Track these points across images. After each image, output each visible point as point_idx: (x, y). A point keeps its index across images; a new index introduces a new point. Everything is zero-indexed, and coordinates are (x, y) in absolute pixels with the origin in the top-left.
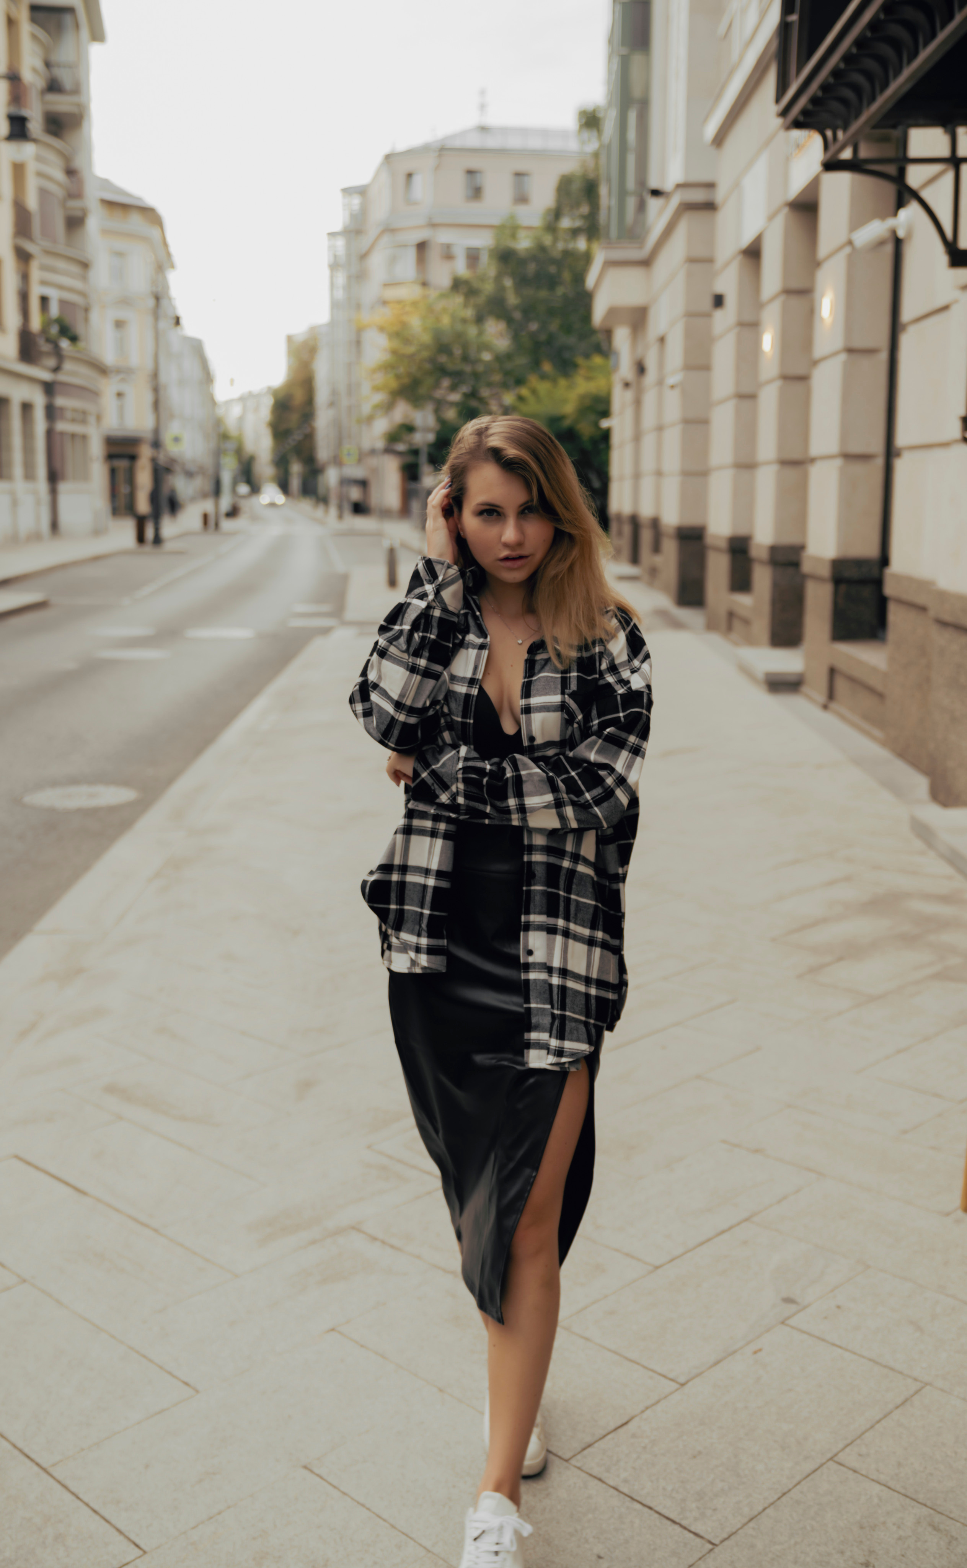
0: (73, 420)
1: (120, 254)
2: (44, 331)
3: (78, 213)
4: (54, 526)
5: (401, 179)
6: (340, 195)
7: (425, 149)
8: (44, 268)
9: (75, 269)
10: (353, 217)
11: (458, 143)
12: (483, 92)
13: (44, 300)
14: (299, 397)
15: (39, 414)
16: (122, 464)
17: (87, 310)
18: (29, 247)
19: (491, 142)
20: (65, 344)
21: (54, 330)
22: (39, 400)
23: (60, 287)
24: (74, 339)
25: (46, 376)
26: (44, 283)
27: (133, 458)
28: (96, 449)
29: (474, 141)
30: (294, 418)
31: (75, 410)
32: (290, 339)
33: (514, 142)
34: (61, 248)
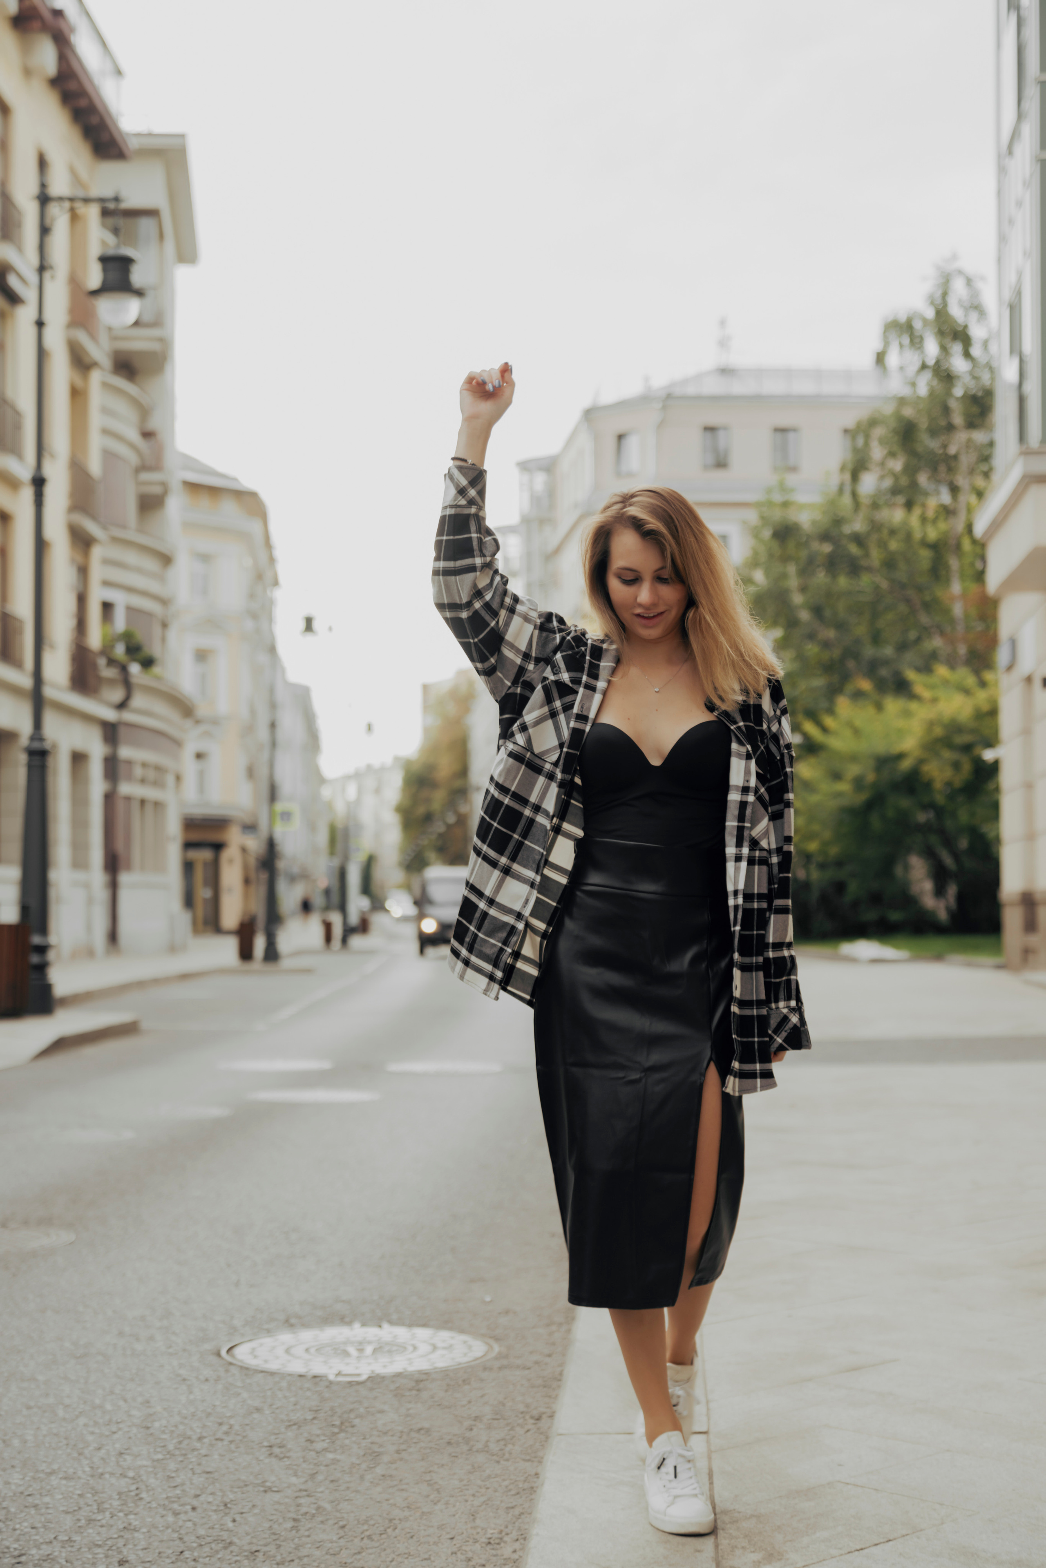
0: (143, 781)
1: (205, 558)
2: (106, 651)
3: (157, 490)
4: (113, 937)
5: (610, 443)
6: (515, 472)
7: (644, 400)
8: (107, 562)
9: (150, 564)
10: (535, 500)
11: (691, 390)
12: (723, 323)
13: (107, 607)
14: (445, 768)
15: (96, 769)
16: (205, 855)
17: (165, 625)
18: (92, 528)
19: (738, 388)
20: (135, 669)
21: (120, 650)
22: (97, 750)
23: (130, 590)
24: (148, 663)
25: (110, 715)
26: (107, 583)
27: (218, 847)
28: (173, 828)
29: (714, 386)
30: (438, 798)
31: (144, 765)
32: (426, 688)
33: (773, 387)
34: (131, 535)
